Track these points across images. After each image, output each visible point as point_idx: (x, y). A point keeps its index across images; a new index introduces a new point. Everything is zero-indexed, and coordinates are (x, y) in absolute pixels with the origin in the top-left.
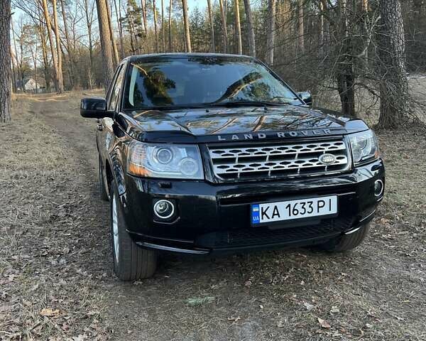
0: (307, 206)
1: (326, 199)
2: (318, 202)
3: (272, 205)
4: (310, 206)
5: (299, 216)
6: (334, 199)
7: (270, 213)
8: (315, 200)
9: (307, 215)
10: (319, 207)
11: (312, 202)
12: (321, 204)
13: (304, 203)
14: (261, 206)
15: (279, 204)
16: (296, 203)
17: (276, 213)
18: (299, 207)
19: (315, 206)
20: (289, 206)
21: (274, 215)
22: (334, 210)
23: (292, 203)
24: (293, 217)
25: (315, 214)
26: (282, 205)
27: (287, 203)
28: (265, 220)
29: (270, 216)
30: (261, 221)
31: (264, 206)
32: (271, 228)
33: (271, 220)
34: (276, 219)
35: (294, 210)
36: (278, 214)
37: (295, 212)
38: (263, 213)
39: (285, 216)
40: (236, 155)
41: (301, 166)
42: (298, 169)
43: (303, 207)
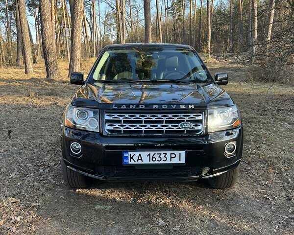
0: (162, 156)
1: (177, 153)
2: (171, 154)
3: (137, 153)
4: (165, 156)
5: (156, 162)
6: (183, 153)
7: (136, 158)
8: (169, 153)
9: (162, 162)
10: (171, 158)
11: (166, 154)
12: (173, 156)
13: (161, 154)
14: (129, 153)
15: (142, 153)
16: (155, 154)
17: (140, 158)
18: (156, 156)
19: (168, 156)
20: (149, 155)
21: (138, 159)
22: (183, 161)
23: (152, 153)
24: (152, 162)
25: (168, 162)
26: (144, 154)
27: (148, 153)
28: (132, 162)
29: (136, 161)
30: (130, 163)
31: (132, 153)
32: (136, 168)
33: (137, 163)
34: (140, 162)
35: (153, 158)
36: (141, 159)
37: (154, 159)
38: (131, 158)
39: (146, 161)
40: (121, 118)
41: (164, 129)
42: (163, 131)
43: (159, 157)
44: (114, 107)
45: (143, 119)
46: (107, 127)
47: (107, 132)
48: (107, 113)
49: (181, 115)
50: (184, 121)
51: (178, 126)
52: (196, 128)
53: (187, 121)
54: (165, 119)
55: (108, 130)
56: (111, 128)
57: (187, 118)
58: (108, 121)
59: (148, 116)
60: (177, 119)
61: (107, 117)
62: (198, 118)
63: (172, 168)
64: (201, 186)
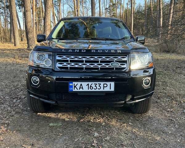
0: (98, 86)
1: (108, 83)
2: (104, 84)
3: (79, 83)
4: (99, 86)
5: (93, 90)
6: (113, 84)
7: (78, 87)
8: (102, 83)
9: (97, 90)
10: (104, 87)
11: (100, 84)
12: (105, 85)
13: (96, 84)
14: (74, 83)
15: (83, 83)
16: (92, 84)
17: (81, 87)
18: (93, 86)
19: (102, 86)
20: (88, 84)
21: (80, 88)
22: (113, 89)
23: (90, 83)
24: (90, 90)
25: (102, 90)
26: (84, 84)
27: (87, 83)
28: (76, 90)
29: (78, 89)
30: (74, 90)
31: (76, 83)
32: (79, 94)
33: (79, 90)
34: (81, 90)
35: (91, 87)
36: (82, 88)
37: (91, 88)
38: (75, 87)
39: (86, 89)
40: (68, 59)
41: (100, 66)
42: (99, 68)
43: (95, 86)
44: (63, 51)
45: (84, 59)
46: (58, 65)
47: (58, 68)
48: (58, 55)
49: (112, 57)
50: (113, 61)
51: (109, 65)
52: (123, 66)
53: (116, 61)
54: (100, 59)
55: (58, 67)
56: (61, 66)
57: (116, 59)
58: (59, 61)
59: (88, 57)
60: (108, 60)
61: (58, 58)
62: (124, 59)
63: (104, 94)
64: (126, 112)
